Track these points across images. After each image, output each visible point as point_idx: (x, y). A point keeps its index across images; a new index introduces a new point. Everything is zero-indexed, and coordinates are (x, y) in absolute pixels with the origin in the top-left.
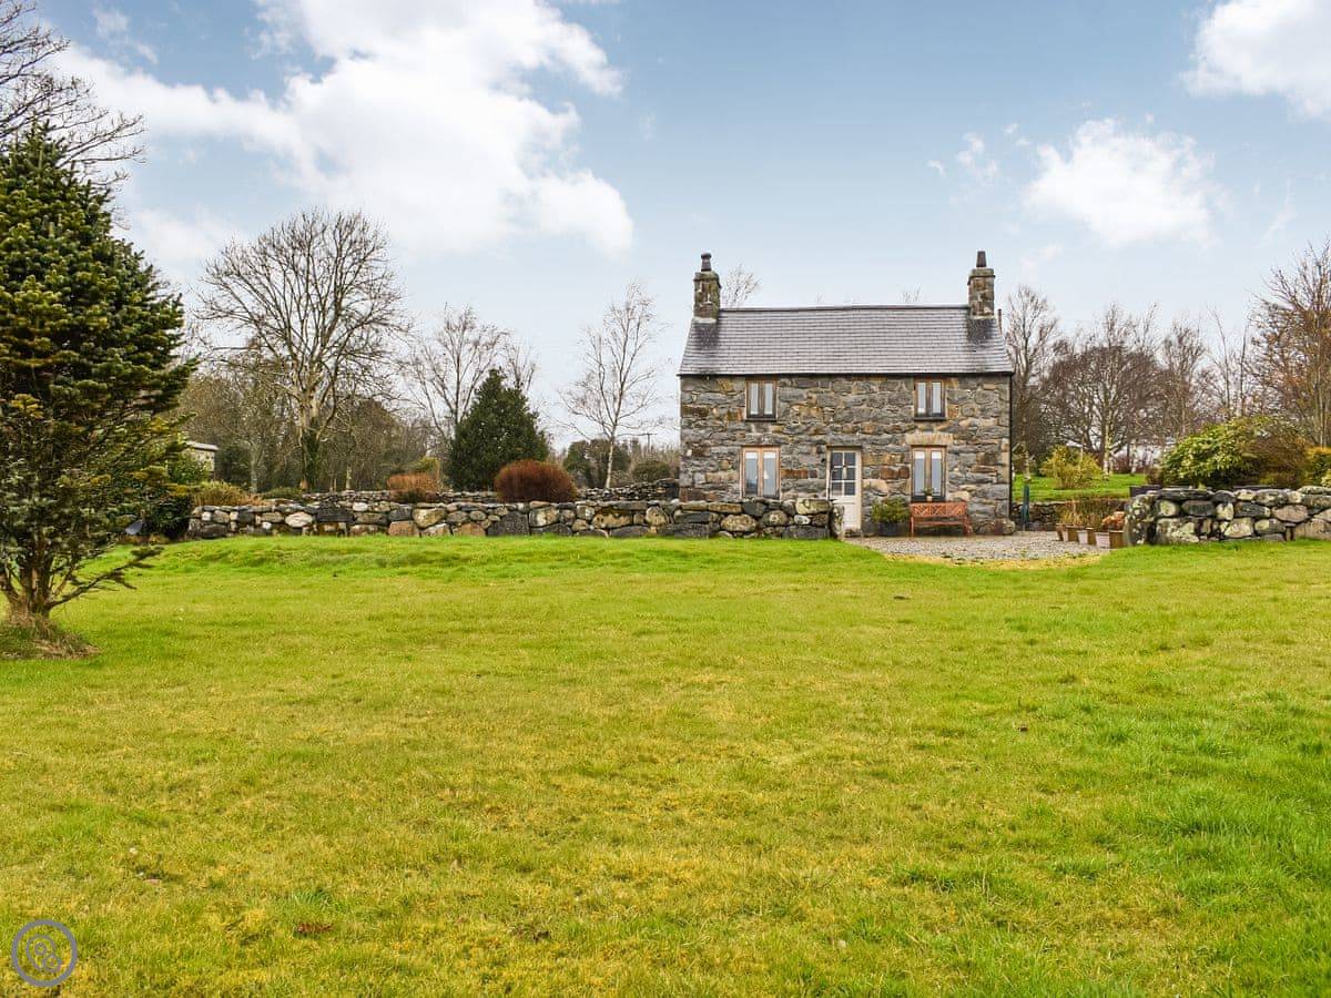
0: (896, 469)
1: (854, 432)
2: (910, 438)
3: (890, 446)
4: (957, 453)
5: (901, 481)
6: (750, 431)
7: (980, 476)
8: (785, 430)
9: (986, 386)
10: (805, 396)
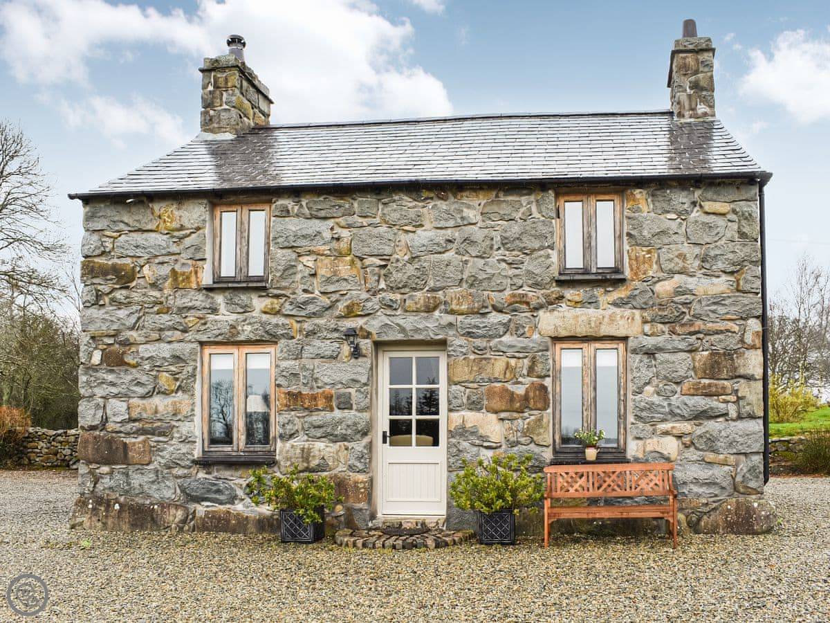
0: (520, 390)
1: (430, 309)
2: (549, 321)
3: (507, 339)
4: (650, 354)
5: (531, 416)
6: (214, 311)
7: (701, 402)
8: (287, 308)
9: (708, 206)
10: (327, 235)
